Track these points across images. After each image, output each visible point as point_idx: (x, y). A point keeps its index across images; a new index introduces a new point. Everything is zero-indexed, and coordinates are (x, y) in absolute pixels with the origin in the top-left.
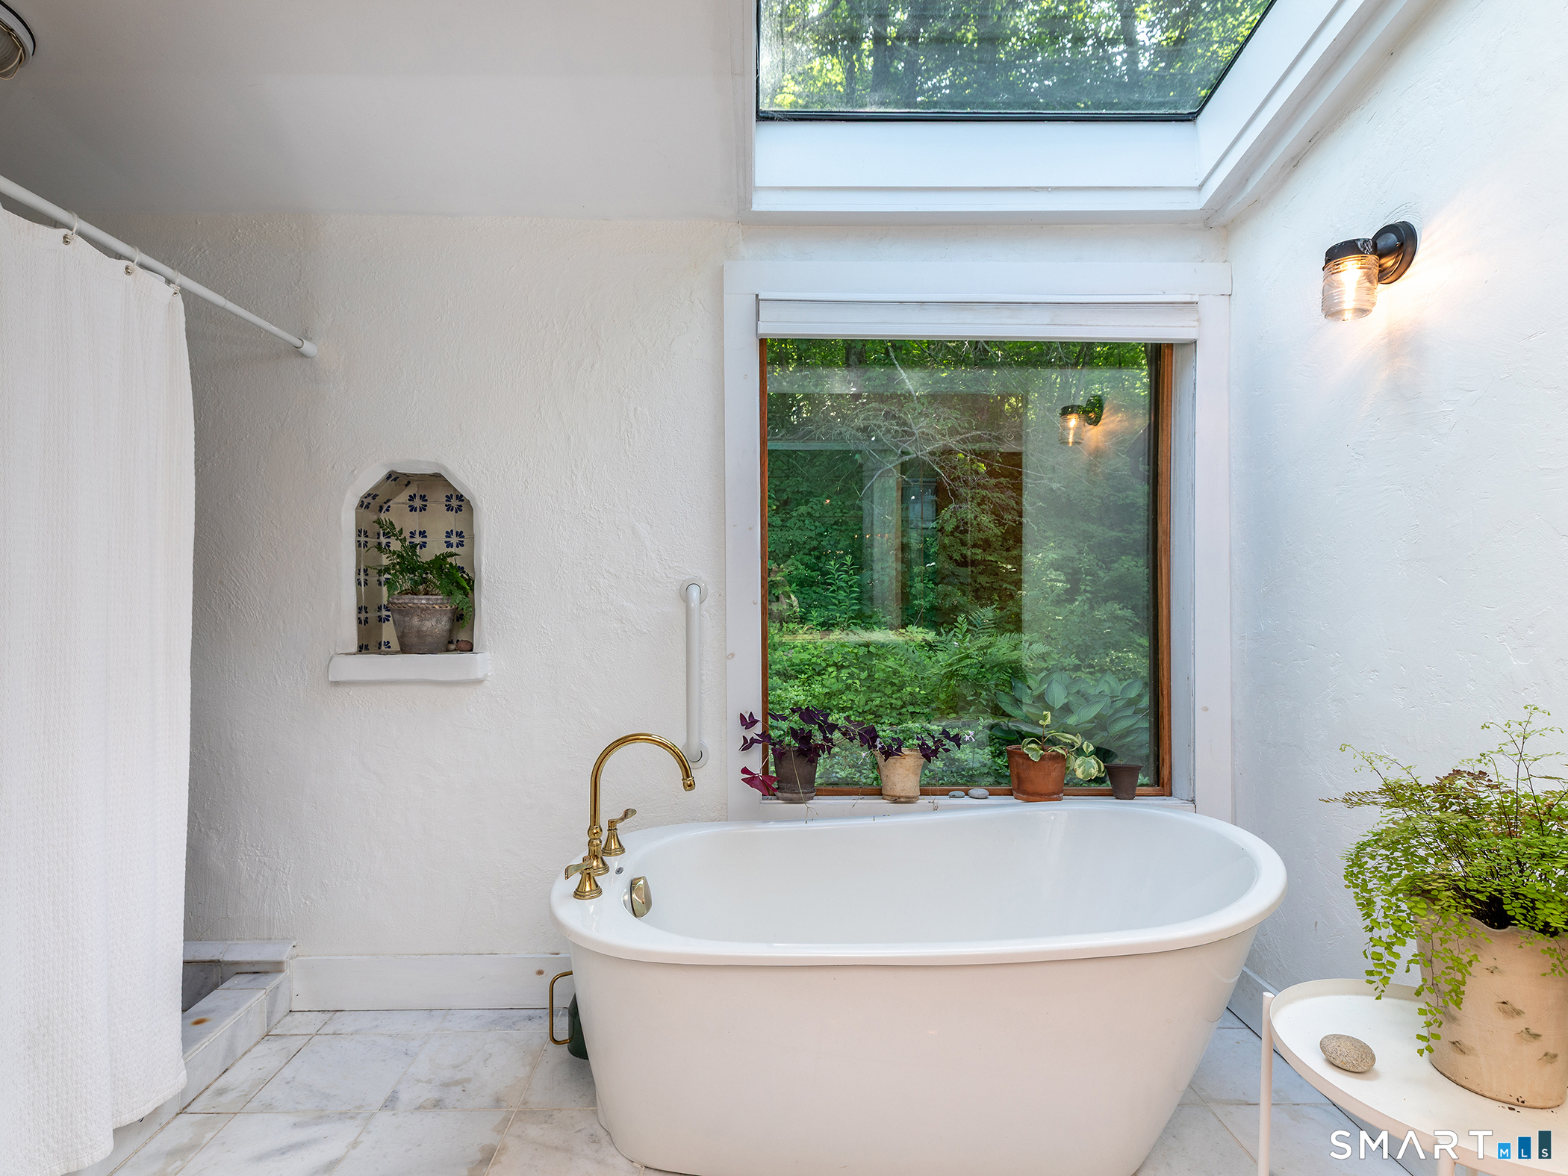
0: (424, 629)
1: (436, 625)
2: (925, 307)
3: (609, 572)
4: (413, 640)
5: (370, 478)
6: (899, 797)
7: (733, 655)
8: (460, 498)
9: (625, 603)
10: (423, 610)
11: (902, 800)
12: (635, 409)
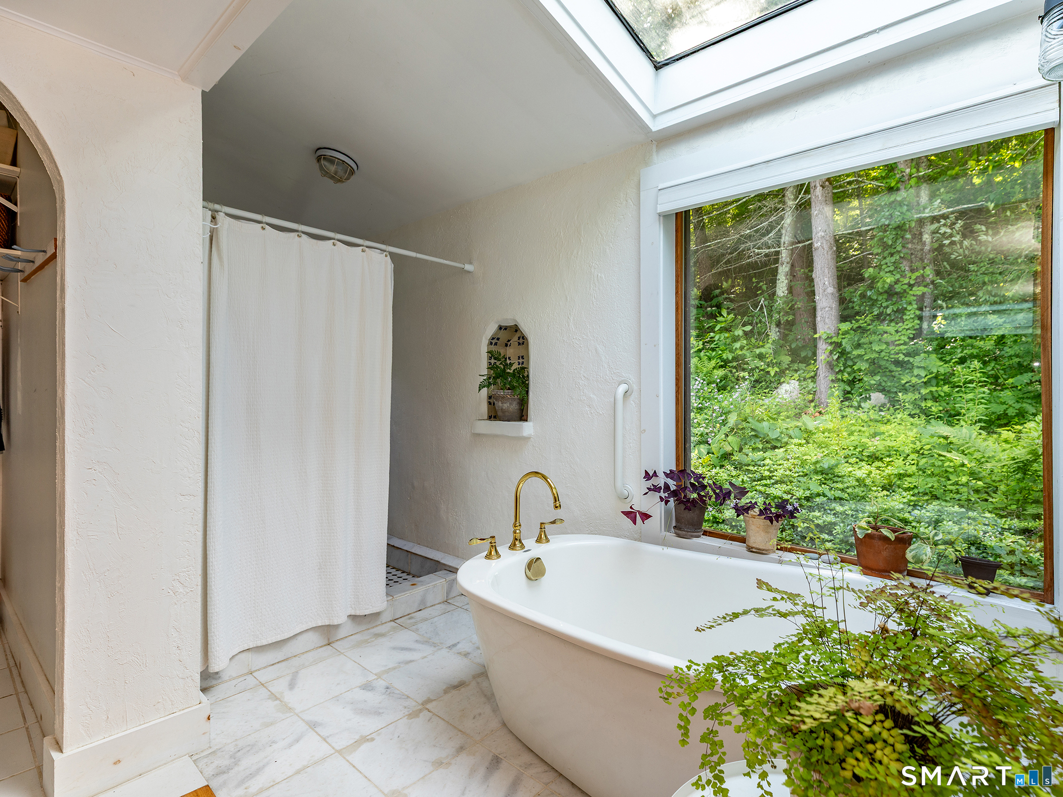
0: (504, 408)
1: (510, 406)
2: (770, 164)
3: (584, 376)
4: (500, 414)
5: (491, 330)
6: (752, 548)
7: (645, 430)
8: (523, 338)
9: (592, 396)
10: (502, 398)
11: (754, 550)
12: (598, 275)
